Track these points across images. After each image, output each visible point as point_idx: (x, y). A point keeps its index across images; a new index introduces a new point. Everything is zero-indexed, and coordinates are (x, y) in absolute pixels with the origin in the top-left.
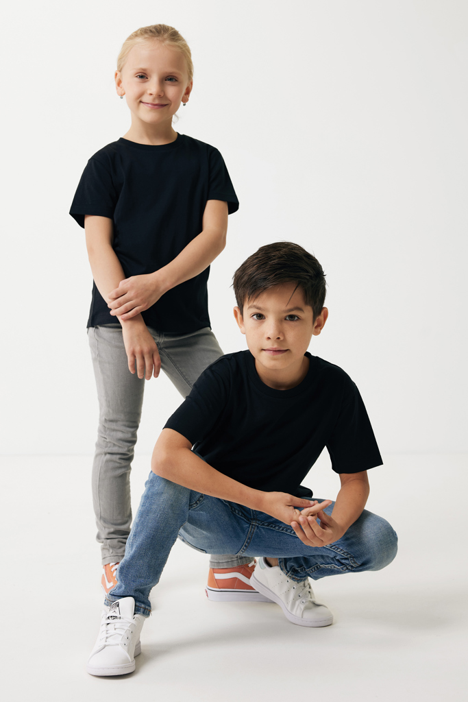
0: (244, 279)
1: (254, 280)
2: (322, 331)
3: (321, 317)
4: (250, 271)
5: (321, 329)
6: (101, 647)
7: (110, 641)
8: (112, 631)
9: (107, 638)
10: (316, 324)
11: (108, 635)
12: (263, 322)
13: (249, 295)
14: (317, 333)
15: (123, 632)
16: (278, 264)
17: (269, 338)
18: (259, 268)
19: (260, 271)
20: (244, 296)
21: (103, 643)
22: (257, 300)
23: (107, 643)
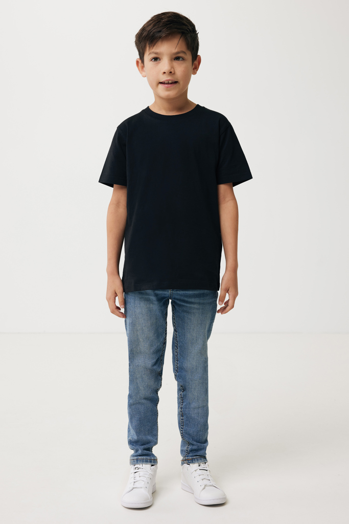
0: (144, 35)
1: (152, 33)
2: (197, 72)
3: (196, 62)
4: (148, 29)
5: (197, 71)
6: (131, 488)
7: (137, 485)
8: (138, 478)
9: (134, 482)
10: (194, 67)
11: (135, 481)
12: (159, 63)
13: (149, 44)
14: (195, 73)
15: (144, 479)
16: (168, 21)
17: (164, 73)
18: (154, 26)
19: (156, 27)
20: (145, 47)
21: (132, 486)
22: (155, 47)
23: (135, 486)
